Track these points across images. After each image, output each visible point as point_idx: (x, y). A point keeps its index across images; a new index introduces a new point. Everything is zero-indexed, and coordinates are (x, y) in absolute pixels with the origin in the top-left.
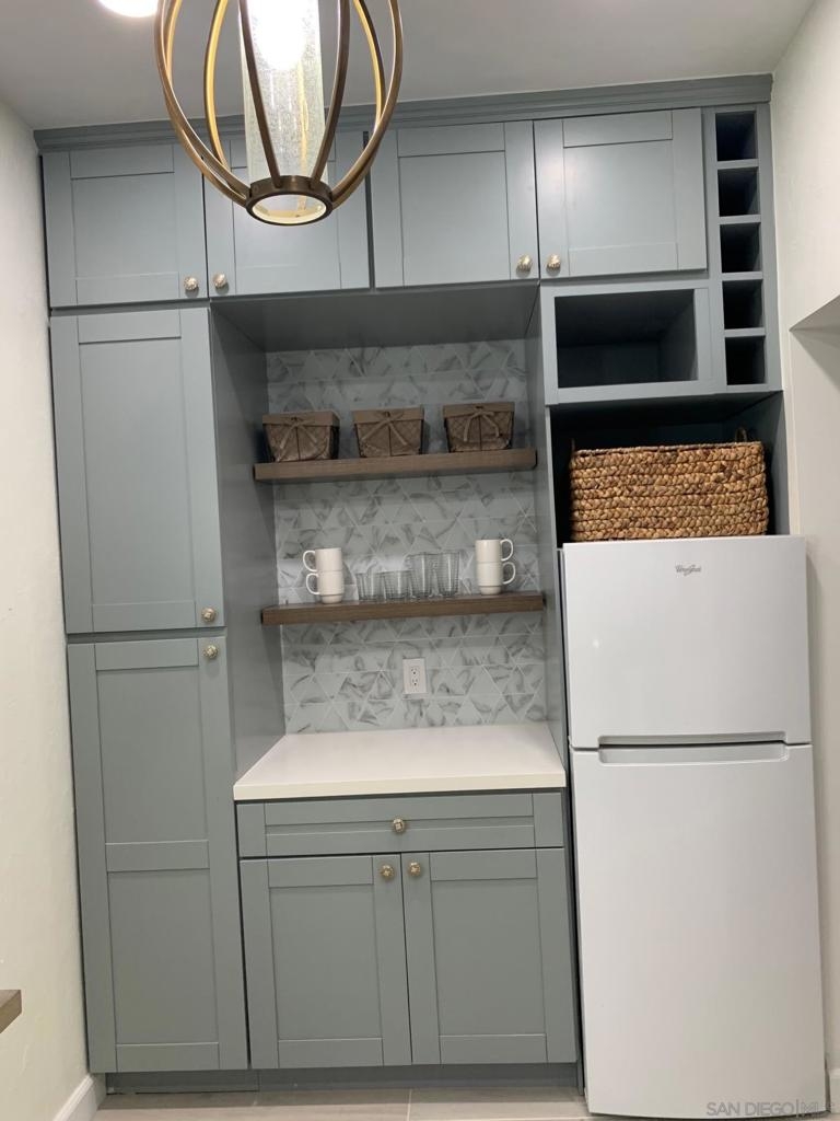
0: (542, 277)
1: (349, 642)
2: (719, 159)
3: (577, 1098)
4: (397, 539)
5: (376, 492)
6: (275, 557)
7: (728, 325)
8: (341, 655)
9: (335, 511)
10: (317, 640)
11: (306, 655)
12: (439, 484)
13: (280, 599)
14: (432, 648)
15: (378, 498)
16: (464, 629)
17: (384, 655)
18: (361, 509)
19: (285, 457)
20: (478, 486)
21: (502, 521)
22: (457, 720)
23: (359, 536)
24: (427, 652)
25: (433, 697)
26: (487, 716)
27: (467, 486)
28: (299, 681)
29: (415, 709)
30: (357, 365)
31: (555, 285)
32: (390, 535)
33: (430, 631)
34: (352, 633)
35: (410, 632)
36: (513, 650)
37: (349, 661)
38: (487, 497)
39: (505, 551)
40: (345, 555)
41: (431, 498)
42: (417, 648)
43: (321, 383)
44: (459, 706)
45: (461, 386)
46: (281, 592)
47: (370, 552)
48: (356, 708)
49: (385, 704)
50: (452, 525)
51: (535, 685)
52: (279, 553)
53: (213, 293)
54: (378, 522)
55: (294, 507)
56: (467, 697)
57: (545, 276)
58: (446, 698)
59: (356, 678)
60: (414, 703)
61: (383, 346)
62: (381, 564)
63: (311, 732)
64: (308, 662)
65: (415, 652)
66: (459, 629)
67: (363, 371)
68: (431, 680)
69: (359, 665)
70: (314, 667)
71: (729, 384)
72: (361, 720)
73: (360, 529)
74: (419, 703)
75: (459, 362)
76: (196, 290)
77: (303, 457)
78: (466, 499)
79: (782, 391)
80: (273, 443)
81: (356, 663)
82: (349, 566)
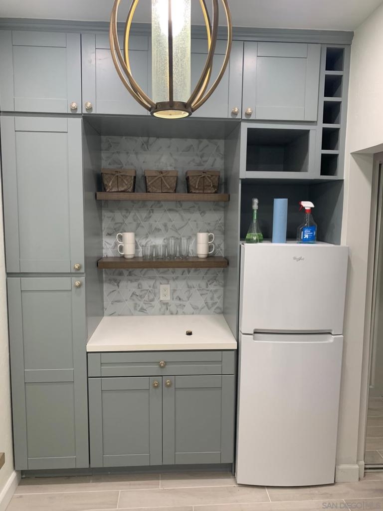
0: (243, 118)
1: (135, 275)
2: (326, 70)
3: (231, 477)
4: (160, 230)
5: (151, 207)
6: (102, 235)
7: (323, 148)
8: (131, 281)
9: (132, 214)
10: (121, 274)
11: (115, 280)
12: (181, 206)
13: (104, 254)
14: (174, 280)
15: (152, 210)
16: (189, 272)
17: (152, 283)
18: (144, 214)
19: (111, 189)
20: (199, 207)
21: (209, 224)
22: (183, 312)
23: (143, 227)
24: (171, 282)
25: (173, 302)
26: (196, 310)
27: (194, 207)
28: (111, 293)
29: (164, 307)
30: (145, 145)
31: (248, 122)
32: (157, 227)
33: (173, 273)
34: (137, 271)
35: (164, 272)
36: (210, 282)
37: (135, 284)
38: (203, 212)
39: (210, 238)
40: (136, 235)
41: (177, 211)
42: (167, 279)
43: (127, 153)
44: (184, 306)
45: (194, 160)
46: (104, 251)
47: (147, 234)
48: (137, 306)
49: (151, 304)
50: (186, 224)
51: (219, 298)
52: (104, 233)
53: (85, 112)
54: (151, 221)
55: (112, 211)
56: (188, 302)
57: (244, 117)
58: (178, 302)
59: (138, 292)
60: (164, 304)
61: (158, 137)
62: (152, 240)
63: (115, 316)
64: (116, 284)
65: (165, 281)
66: (186, 272)
67: (148, 148)
68: (173, 295)
69: (140, 286)
70: (118, 286)
71: (321, 175)
72: (139, 311)
73: (143, 224)
74: (167, 304)
75: (194, 148)
76: (76, 109)
77: (119, 190)
78: (193, 213)
79: (343, 180)
80: (105, 183)
81: (138, 285)
82: (137, 241)
